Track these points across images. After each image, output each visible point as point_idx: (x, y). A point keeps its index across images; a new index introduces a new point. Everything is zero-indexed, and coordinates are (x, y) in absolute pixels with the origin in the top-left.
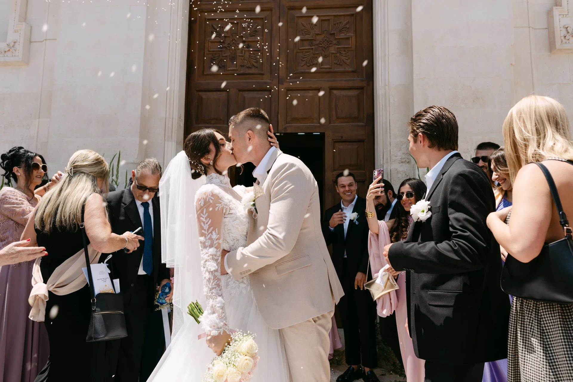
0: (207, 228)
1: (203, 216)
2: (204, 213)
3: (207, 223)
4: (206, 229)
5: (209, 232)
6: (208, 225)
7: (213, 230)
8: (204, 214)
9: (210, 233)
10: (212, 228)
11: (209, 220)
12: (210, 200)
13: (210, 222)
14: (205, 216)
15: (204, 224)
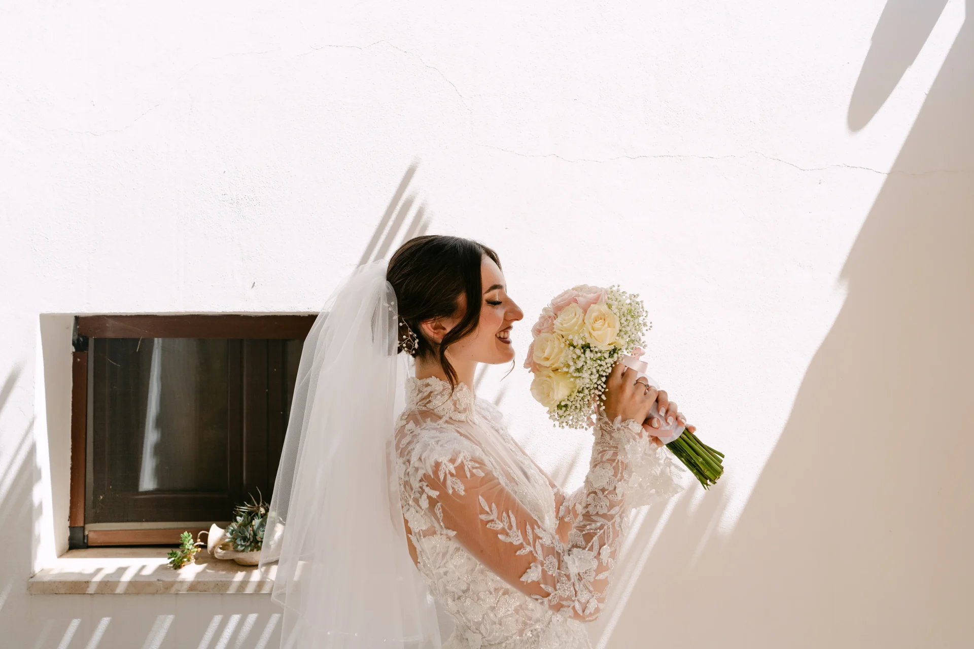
0: (521, 537)
1: (491, 518)
2: (487, 509)
3: (510, 527)
4: (521, 541)
5: (531, 541)
6: (518, 529)
7: (533, 529)
8: (487, 513)
9: (535, 541)
10: (528, 527)
11: (509, 516)
12: (474, 471)
13: (513, 519)
14: (494, 516)
15: (507, 534)
